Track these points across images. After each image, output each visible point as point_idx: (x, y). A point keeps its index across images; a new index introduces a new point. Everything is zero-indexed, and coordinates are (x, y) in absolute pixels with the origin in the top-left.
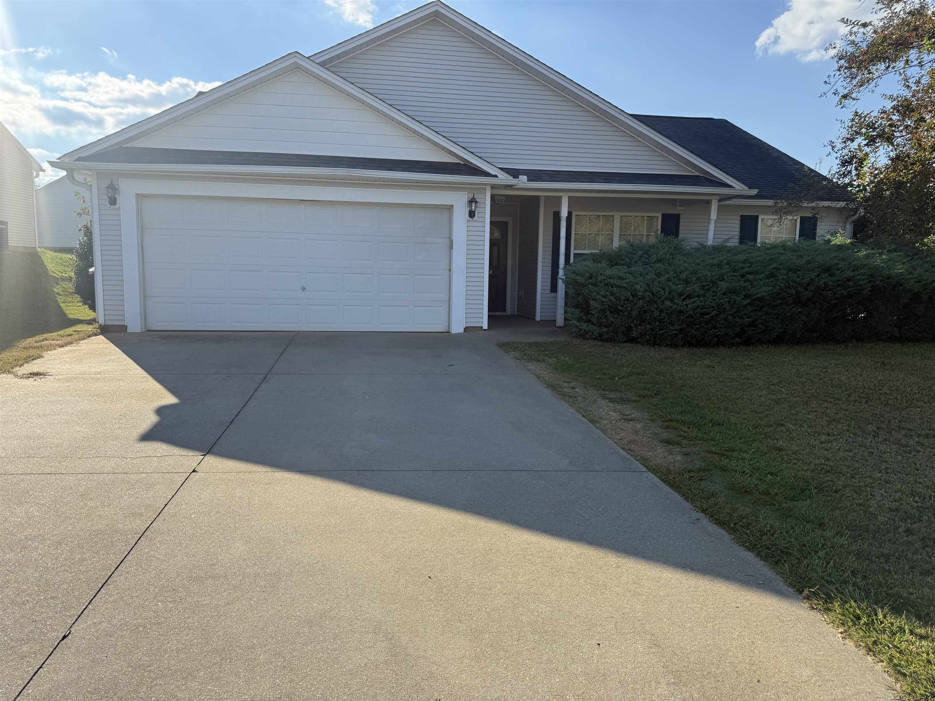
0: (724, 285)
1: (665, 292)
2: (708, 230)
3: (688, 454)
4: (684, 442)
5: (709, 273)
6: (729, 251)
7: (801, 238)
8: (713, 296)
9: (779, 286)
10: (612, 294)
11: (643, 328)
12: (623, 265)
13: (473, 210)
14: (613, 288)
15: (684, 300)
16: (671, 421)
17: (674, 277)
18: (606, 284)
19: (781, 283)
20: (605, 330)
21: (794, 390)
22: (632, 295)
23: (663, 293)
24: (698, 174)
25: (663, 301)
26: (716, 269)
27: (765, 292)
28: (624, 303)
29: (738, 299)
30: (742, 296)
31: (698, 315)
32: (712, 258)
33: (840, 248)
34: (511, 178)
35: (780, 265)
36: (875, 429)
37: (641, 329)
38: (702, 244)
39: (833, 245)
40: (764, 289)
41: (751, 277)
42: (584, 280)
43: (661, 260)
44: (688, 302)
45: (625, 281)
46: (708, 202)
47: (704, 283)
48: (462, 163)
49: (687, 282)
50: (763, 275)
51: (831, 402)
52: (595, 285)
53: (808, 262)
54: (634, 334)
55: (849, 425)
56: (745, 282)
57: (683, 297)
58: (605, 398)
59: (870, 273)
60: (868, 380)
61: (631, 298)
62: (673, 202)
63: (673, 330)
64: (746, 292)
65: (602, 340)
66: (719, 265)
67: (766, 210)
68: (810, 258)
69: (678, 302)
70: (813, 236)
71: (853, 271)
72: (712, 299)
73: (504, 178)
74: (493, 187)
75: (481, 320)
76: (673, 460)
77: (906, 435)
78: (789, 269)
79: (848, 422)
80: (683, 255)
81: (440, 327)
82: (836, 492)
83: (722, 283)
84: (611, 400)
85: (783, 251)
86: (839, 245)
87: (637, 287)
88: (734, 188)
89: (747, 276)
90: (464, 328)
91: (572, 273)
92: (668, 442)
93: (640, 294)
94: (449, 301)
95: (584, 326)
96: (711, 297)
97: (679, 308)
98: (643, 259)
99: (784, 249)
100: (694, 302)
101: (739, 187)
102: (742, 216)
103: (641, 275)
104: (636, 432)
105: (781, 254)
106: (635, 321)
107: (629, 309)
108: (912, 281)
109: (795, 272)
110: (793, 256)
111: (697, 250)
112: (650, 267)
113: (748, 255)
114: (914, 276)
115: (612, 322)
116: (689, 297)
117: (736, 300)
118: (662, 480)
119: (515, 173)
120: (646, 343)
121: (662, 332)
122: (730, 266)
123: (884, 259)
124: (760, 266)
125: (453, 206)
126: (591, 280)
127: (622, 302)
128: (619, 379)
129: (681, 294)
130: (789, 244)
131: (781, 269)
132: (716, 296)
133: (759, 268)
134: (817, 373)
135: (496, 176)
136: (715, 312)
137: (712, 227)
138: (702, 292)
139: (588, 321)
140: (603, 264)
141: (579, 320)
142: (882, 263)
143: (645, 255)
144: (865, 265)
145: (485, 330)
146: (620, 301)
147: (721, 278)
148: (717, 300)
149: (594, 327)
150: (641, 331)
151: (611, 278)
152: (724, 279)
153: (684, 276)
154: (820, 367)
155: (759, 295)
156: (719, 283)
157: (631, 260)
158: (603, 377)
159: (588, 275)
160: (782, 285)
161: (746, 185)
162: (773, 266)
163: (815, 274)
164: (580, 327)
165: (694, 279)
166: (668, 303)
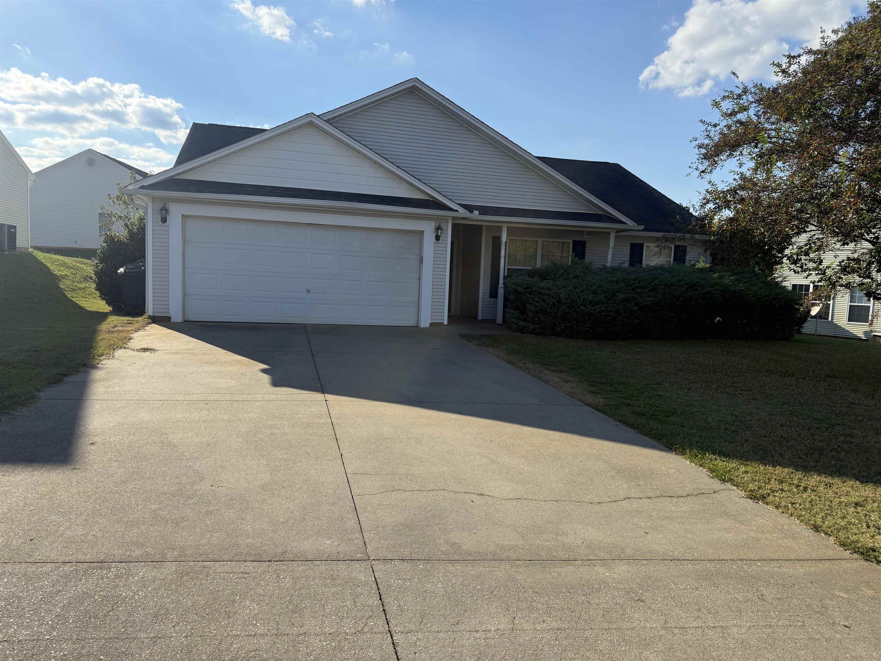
0: (620, 296)
1: (580, 300)
2: (607, 254)
3: (606, 398)
4: (603, 392)
5: (610, 287)
6: (624, 271)
7: (675, 262)
8: (614, 303)
9: (659, 297)
10: (543, 300)
11: (564, 325)
12: (550, 279)
13: (439, 235)
14: (543, 296)
15: (593, 306)
16: (593, 382)
17: (586, 289)
18: (539, 293)
19: (661, 295)
20: (537, 326)
21: (669, 366)
22: (558, 302)
23: (579, 301)
24: (601, 213)
25: (579, 307)
26: (615, 285)
27: (649, 301)
28: (552, 307)
29: (630, 306)
30: (633, 304)
31: (603, 317)
32: (612, 277)
33: (702, 270)
34: (468, 213)
35: (659, 282)
36: (717, 387)
37: (563, 326)
38: (604, 266)
39: (697, 268)
40: (648, 299)
41: (640, 290)
42: (522, 290)
43: (577, 277)
44: (596, 307)
45: (552, 291)
46: (608, 234)
47: (607, 294)
48: (431, 200)
49: (595, 293)
50: (647, 290)
51: (691, 373)
52: (531, 293)
53: (679, 281)
54: (558, 330)
55: (701, 385)
56: (635, 294)
57: (593, 304)
58: (548, 370)
59: (721, 289)
60: (716, 361)
61: (556, 304)
62: (581, 233)
63: (585, 328)
64: (636, 301)
65: (535, 334)
66: (617, 282)
67: (650, 239)
68: (681, 278)
69: (589, 307)
70: (683, 261)
71: (710, 287)
72: (613, 306)
73: (463, 212)
74: (454, 218)
75: (442, 318)
76: (598, 401)
77: (734, 390)
78: (666, 285)
79: (701, 383)
80: (592, 273)
81: (411, 322)
82: (691, 414)
83: (619, 294)
84: (552, 371)
85: (662, 272)
86: (701, 268)
87: (562, 296)
88: (627, 224)
89: (637, 289)
90: (430, 324)
91: (514, 284)
92: (594, 393)
93: (563, 301)
94: (419, 303)
95: (522, 323)
96: (612, 304)
97: (590, 311)
98: (564, 276)
99: (662, 271)
100: (600, 307)
101: (630, 223)
102: (632, 244)
103: (563, 287)
104: (573, 388)
105: (661, 274)
106: (559, 320)
107: (555, 311)
108: (750, 296)
109: (670, 288)
110: (669, 275)
111: (601, 269)
112: (569, 281)
113: (637, 275)
114: (752, 292)
115: (542, 321)
116: (597, 304)
117: (629, 307)
118: (594, 409)
119: (470, 208)
120: (566, 336)
121: (578, 328)
122: (625, 283)
123: (732, 279)
124: (646, 283)
125: (423, 231)
126: (527, 290)
127: (550, 307)
128: (554, 359)
129: (591, 302)
130: (666, 266)
131: (660, 285)
132: (615, 303)
133: (645, 284)
134: (684, 356)
135: (457, 211)
136: (614, 314)
137: (610, 252)
138: (605, 300)
139: (525, 320)
140: (536, 278)
141: (518, 319)
142: (730, 282)
143: (566, 273)
144: (718, 284)
145: (445, 325)
146: (549, 306)
147: (619, 291)
148: (616, 307)
149: (529, 324)
150: (563, 328)
151: (542, 289)
152: (620, 291)
153: (593, 288)
154: (686, 353)
155: (645, 303)
156: (617, 294)
157: (555, 276)
158: (543, 357)
159: (526, 286)
160: (661, 296)
161: (636, 223)
162: (654, 283)
163: (684, 289)
164: (519, 324)
165: (600, 291)
166: (582, 308)
